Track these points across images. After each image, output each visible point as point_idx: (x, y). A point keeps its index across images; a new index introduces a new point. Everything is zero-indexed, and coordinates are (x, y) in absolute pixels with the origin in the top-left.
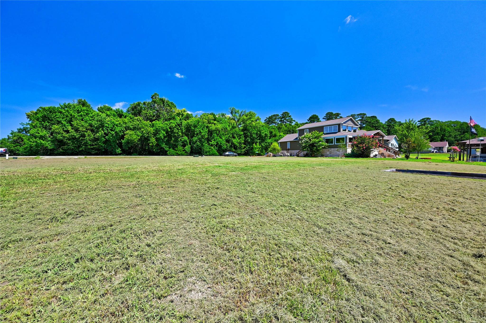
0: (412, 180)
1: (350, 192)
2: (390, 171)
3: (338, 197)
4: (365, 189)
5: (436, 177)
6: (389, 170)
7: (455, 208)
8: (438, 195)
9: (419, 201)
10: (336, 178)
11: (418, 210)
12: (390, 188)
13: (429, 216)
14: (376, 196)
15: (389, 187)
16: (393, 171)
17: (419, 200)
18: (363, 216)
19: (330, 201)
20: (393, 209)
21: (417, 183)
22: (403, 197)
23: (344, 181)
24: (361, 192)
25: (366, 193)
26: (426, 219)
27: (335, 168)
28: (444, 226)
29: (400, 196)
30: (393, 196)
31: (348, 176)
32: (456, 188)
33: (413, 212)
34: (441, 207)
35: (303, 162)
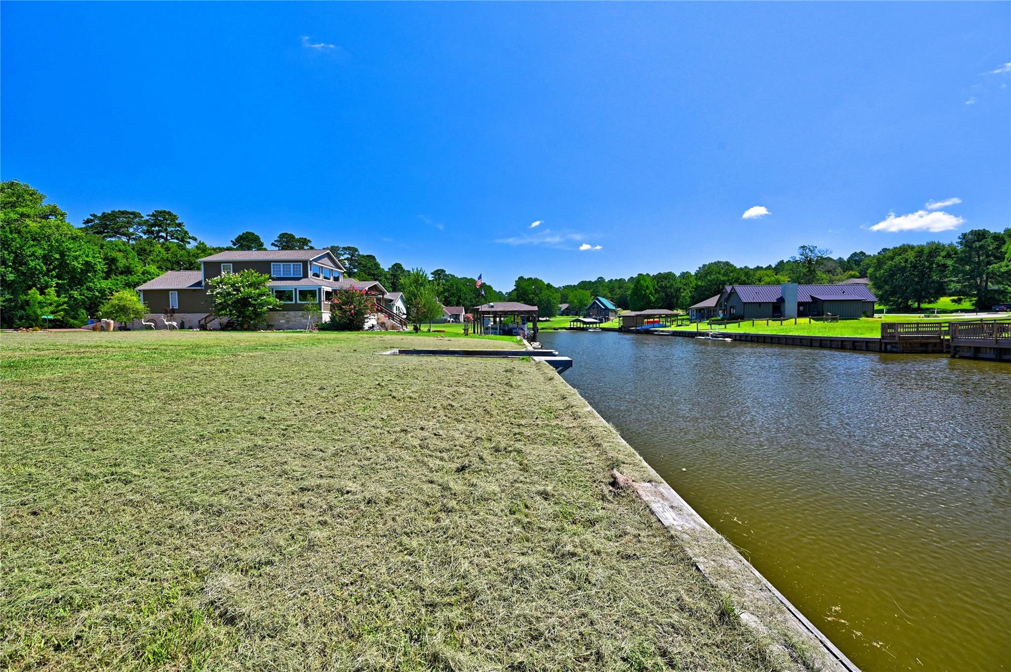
0: (414, 367)
1: (303, 402)
2: (391, 354)
3: (273, 418)
4: (335, 393)
5: (445, 359)
6: (388, 353)
7: (453, 404)
8: (439, 387)
9: (414, 401)
10: (282, 376)
11: (410, 415)
12: (379, 384)
13: (421, 423)
14: (352, 403)
15: (377, 383)
16: (394, 354)
17: (415, 399)
18: (315, 450)
19: (249, 431)
20: (373, 423)
21: (420, 370)
22: (394, 397)
23: (299, 381)
24: (326, 400)
25: (336, 399)
26: (416, 429)
27: (290, 353)
28: (435, 435)
29: (390, 397)
30: (379, 397)
31: (312, 369)
32: (461, 374)
33: (402, 420)
34: (438, 405)
35: (211, 343)
